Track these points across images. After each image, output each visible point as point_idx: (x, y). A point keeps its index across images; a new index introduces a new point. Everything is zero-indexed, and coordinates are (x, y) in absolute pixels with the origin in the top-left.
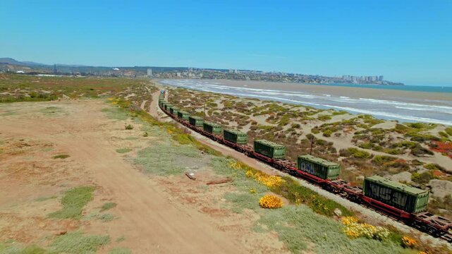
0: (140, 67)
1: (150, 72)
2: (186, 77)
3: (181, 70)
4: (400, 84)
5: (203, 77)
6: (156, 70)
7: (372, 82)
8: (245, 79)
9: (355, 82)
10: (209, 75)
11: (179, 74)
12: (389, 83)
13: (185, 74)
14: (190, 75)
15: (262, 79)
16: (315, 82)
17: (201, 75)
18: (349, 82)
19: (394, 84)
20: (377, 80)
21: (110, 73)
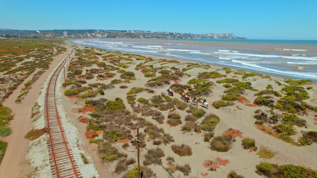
0: (58, 30)
1: (65, 34)
2: (95, 37)
3: (91, 31)
4: (244, 38)
5: (108, 37)
6: (70, 32)
7: (226, 37)
8: (139, 37)
9: (215, 37)
10: (112, 35)
11: (89, 35)
12: (237, 38)
13: (93, 34)
14: (97, 35)
15: (152, 37)
16: (189, 38)
17: (106, 35)
18: (211, 37)
19: (241, 38)
20: (229, 36)
21: (32, 35)
